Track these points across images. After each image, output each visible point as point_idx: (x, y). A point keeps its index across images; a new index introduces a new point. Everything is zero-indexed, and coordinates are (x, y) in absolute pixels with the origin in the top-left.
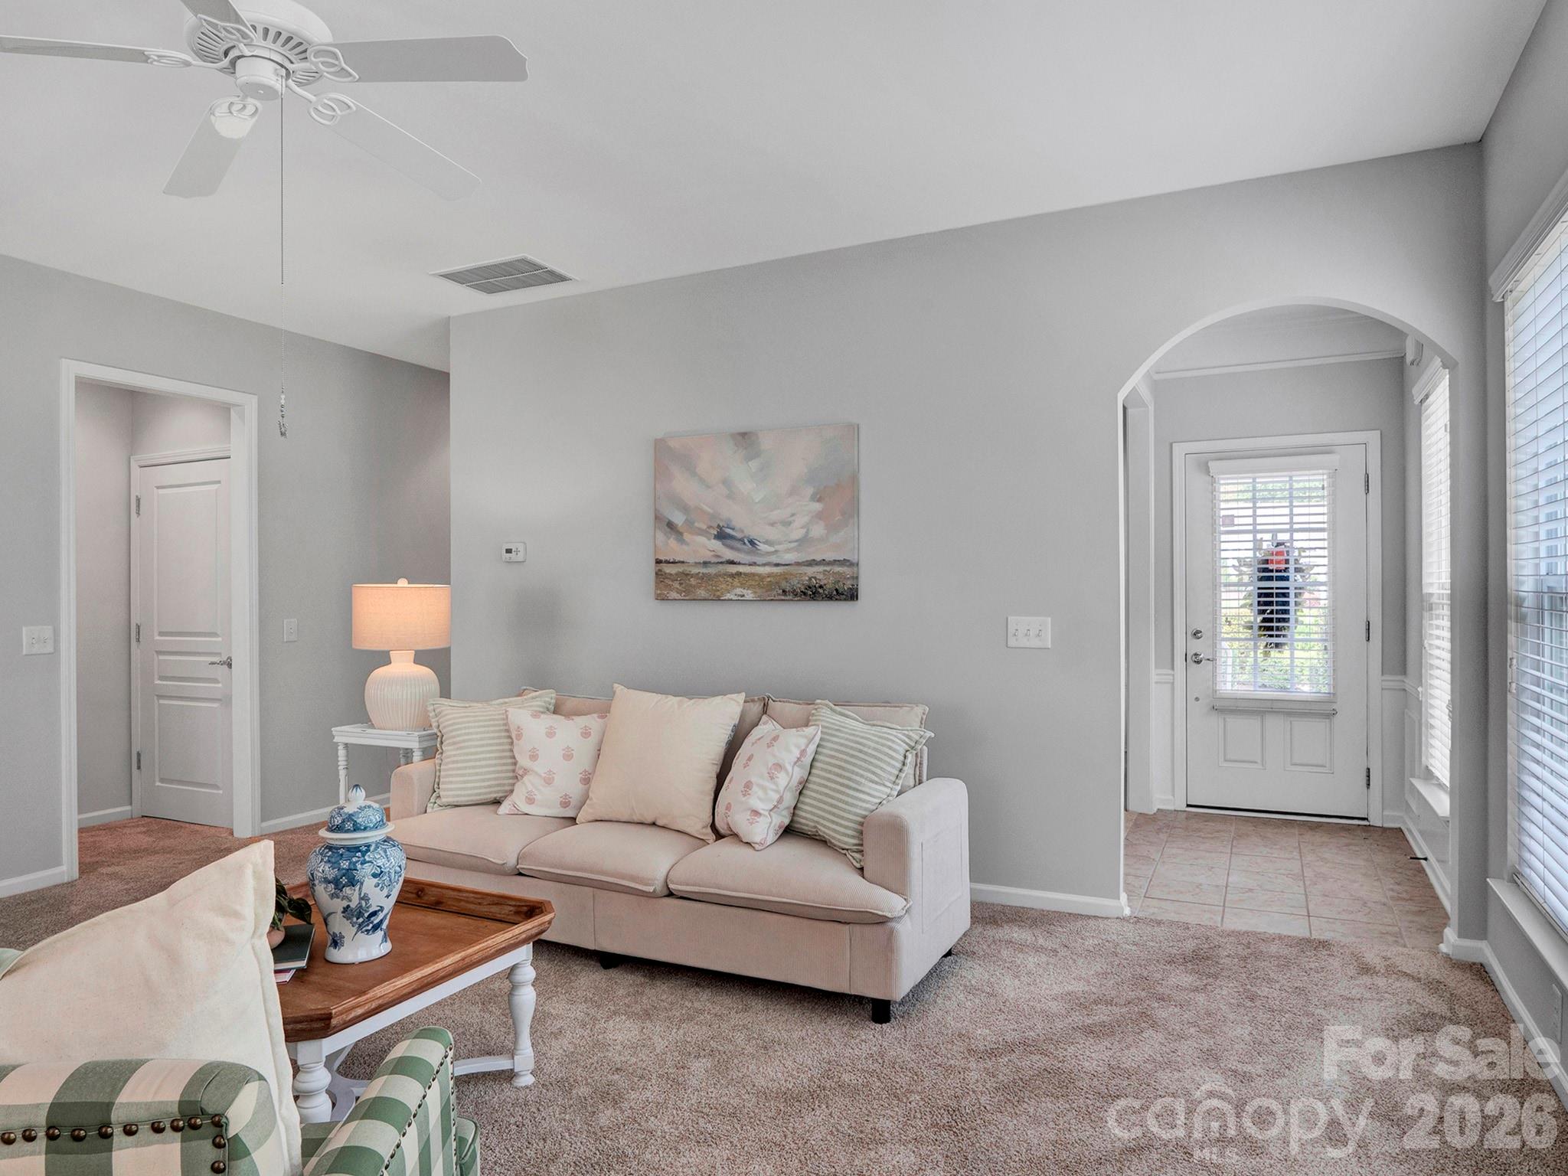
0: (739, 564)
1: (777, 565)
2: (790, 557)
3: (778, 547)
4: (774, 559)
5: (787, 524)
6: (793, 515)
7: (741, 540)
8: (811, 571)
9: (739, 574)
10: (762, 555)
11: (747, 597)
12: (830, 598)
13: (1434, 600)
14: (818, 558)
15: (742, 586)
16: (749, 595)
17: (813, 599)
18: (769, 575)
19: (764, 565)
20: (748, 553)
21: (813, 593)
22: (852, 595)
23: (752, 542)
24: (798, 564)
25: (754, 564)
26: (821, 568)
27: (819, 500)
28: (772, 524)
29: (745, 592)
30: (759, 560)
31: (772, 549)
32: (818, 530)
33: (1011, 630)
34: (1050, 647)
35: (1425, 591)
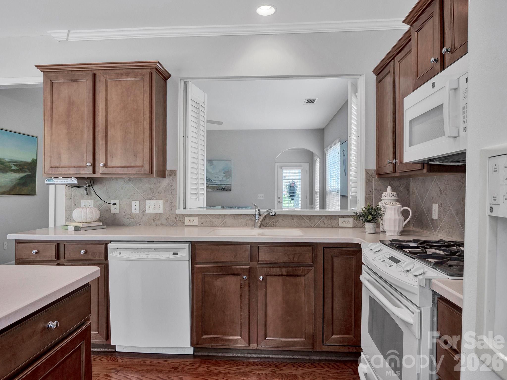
0: (209, 184)
1: (216, 185)
2: (219, 183)
3: (217, 181)
4: (215, 183)
5: (218, 177)
6: (220, 176)
7: (209, 180)
8: (223, 186)
9: (209, 186)
10: (213, 183)
11: (210, 190)
12: (227, 191)
13: (317, 192)
14: (224, 184)
15: (209, 188)
16: (211, 190)
17: (223, 191)
18: (215, 186)
19: (214, 185)
20: (211, 182)
21: (223, 190)
22: (230, 190)
23: (211, 180)
24: (220, 184)
25: (212, 184)
26: (225, 185)
27: (225, 173)
28: (216, 177)
29: (210, 189)
30: (213, 184)
31: (215, 182)
32: (224, 179)
33: (258, 196)
34: (264, 198)
35: (316, 190)
